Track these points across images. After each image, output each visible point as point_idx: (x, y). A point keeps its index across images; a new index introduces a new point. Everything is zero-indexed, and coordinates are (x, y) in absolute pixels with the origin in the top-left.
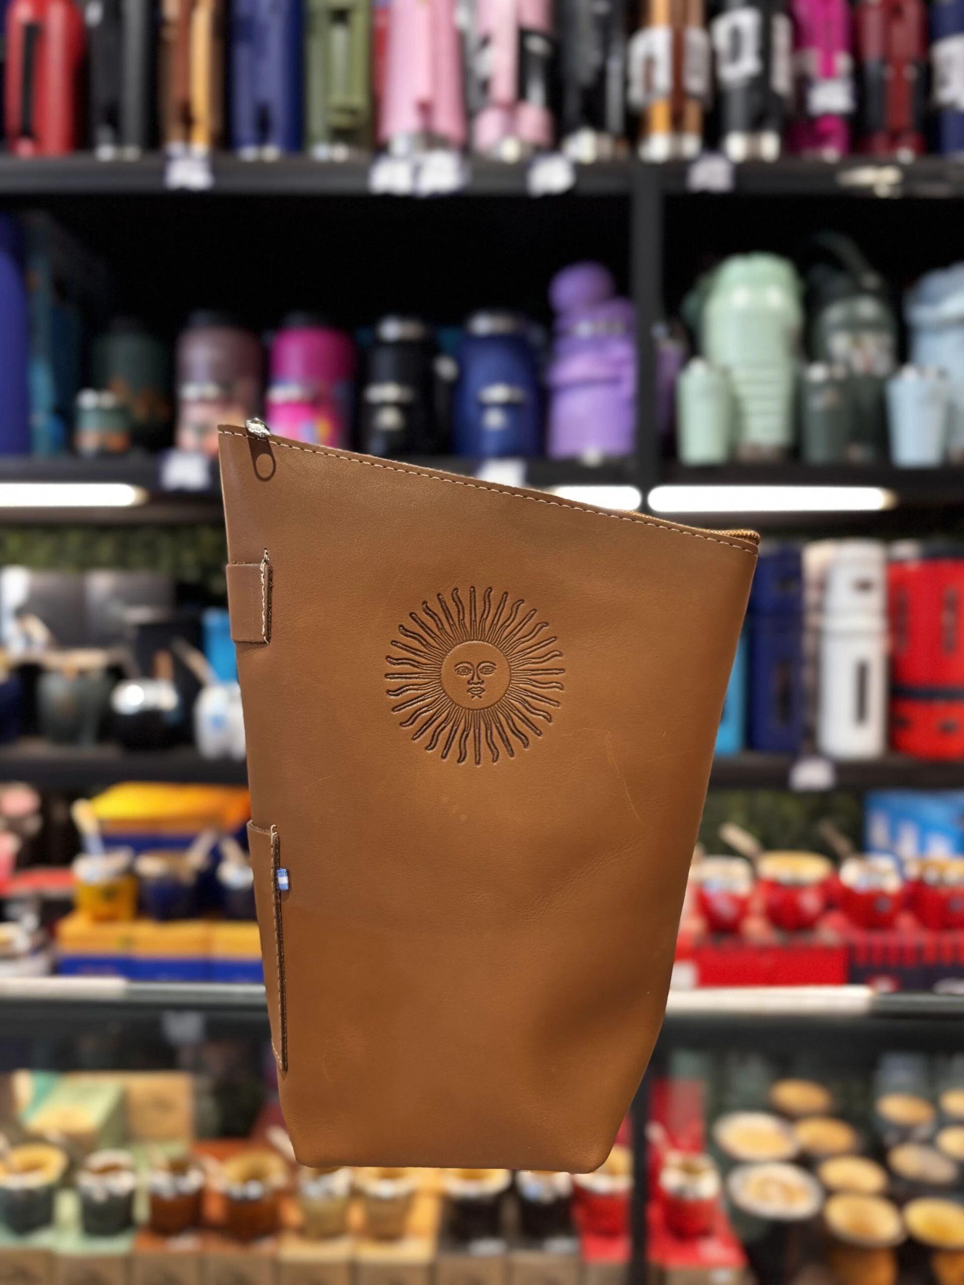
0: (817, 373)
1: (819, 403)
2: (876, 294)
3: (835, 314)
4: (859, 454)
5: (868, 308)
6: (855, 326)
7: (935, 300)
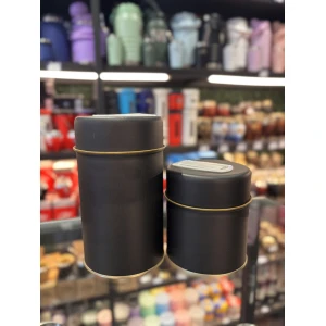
0: (147, 40)
1: (148, 49)
2: (163, 18)
3: (152, 23)
4: (159, 64)
5: (161, 23)
6: (157, 27)
7: (178, 21)
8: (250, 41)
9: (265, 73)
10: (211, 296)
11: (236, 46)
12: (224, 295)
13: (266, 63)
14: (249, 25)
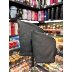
7: (12, 8)
8: (27, 14)
9: (31, 20)
10: (23, 67)
11: (25, 15)
12: (26, 66)
13: (30, 18)
14: (27, 11)
